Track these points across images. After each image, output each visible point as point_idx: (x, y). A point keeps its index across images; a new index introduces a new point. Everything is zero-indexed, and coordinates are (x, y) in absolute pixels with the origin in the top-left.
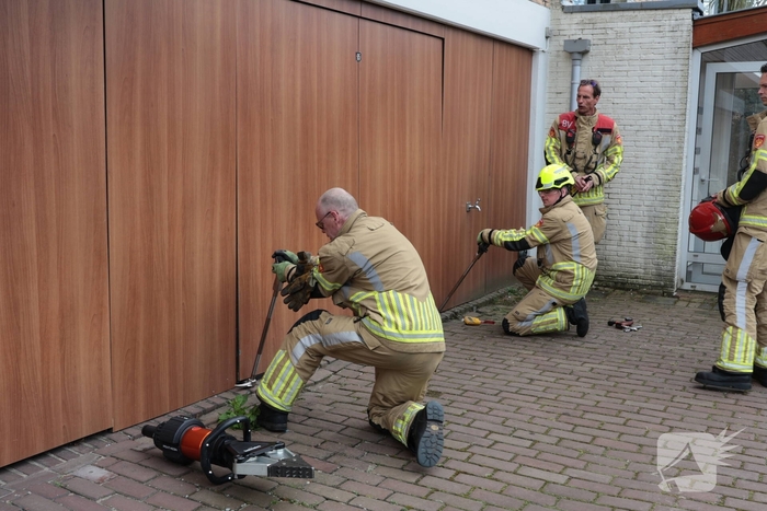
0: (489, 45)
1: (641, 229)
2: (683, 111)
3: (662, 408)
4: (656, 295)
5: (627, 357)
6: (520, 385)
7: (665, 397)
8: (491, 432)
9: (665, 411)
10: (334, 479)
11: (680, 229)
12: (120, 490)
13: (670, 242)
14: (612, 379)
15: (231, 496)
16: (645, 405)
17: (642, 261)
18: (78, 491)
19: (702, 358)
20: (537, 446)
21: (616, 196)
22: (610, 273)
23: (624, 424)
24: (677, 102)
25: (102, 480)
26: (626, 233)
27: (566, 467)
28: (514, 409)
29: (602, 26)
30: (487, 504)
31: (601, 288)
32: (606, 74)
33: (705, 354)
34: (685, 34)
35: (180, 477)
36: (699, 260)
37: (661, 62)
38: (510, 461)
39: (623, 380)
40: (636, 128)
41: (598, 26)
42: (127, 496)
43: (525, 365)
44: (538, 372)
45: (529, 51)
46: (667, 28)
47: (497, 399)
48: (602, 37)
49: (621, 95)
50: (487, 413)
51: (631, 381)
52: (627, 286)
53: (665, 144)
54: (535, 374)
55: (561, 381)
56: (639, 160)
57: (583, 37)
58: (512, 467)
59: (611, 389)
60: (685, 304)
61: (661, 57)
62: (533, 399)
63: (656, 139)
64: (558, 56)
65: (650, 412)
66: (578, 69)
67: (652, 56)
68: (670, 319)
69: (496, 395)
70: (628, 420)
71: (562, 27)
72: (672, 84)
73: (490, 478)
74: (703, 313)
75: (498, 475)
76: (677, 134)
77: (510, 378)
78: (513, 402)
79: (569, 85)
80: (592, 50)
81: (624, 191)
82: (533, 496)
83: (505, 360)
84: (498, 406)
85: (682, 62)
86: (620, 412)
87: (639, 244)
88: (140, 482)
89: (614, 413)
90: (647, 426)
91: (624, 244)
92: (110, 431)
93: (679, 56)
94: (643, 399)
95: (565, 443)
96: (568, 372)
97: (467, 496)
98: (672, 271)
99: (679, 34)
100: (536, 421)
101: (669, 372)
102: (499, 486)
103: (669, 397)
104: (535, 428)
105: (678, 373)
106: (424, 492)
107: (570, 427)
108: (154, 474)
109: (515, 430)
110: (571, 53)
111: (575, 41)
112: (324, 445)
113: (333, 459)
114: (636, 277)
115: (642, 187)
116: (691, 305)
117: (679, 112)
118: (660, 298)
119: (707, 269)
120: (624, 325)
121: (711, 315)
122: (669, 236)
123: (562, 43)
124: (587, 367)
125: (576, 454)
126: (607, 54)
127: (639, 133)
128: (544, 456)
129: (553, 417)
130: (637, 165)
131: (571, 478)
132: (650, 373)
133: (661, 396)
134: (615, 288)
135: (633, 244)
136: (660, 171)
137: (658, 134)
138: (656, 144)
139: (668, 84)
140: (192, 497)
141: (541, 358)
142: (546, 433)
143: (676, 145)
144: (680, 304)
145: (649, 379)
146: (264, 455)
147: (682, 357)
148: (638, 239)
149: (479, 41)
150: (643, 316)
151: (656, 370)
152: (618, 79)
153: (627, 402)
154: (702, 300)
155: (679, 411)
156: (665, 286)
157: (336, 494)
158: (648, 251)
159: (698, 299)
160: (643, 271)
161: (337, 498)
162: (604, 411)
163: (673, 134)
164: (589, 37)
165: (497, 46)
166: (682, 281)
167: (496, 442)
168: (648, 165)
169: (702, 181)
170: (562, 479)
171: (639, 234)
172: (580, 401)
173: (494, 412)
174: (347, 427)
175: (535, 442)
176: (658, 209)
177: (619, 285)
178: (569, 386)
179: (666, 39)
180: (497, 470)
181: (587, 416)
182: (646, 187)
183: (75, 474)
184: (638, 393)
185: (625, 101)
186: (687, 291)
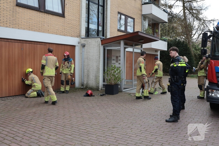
13: (98, 80)
21: (90, 72)
32: (88, 50)
34: (99, 42)
36: (104, 84)
41: (87, 41)
46: (96, 41)
49: (91, 53)
52: (92, 89)
53: (97, 62)
61: (96, 46)
66: (83, 49)
71: (81, 41)
80: (86, 45)
85: (99, 47)
98: (99, 86)
111: (83, 44)
115: (94, 70)
127: (93, 60)
130: (93, 66)
136: (96, 67)
139: (97, 51)
149: (57, 45)
156: (98, 89)
158: (95, 82)
160: (94, 86)
165: (63, 45)
166: (102, 88)
171: (94, 79)
176: (96, 74)
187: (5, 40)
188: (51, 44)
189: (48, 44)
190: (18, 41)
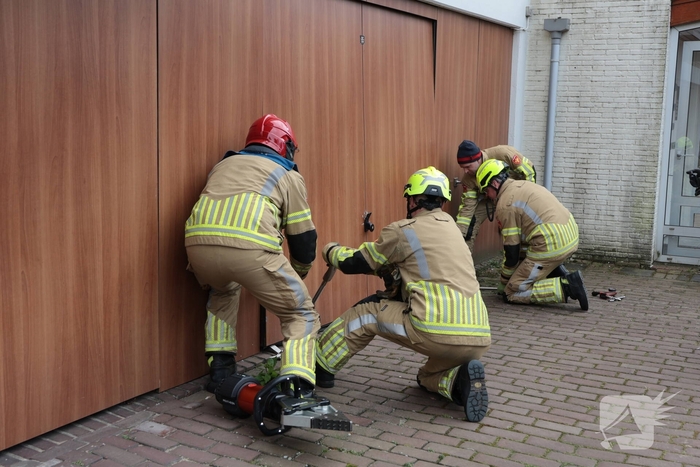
0: (475, 25)
1: (618, 203)
2: (660, 89)
3: (657, 370)
4: (634, 267)
5: (616, 325)
6: (521, 350)
7: (657, 360)
8: (503, 391)
9: (660, 372)
10: (371, 431)
11: (656, 203)
12: (183, 442)
13: (647, 216)
14: (605, 344)
15: (285, 446)
16: (640, 367)
17: (619, 234)
18: (146, 443)
19: (687, 326)
20: (547, 402)
21: (593, 172)
22: (588, 246)
23: (624, 384)
24: (655, 79)
25: (164, 433)
26: (603, 208)
27: (578, 421)
28: (521, 371)
29: (581, 5)
30: (514, 452)
31: (579, 261)
32: (585, 52)
33: (690, 322)
34: (664, 13)
35: (233, 430)
36: (675, 233)
37: (640, 41)
38: (527, 415)
39: (616, 345)
40: (614, 105)
41: (578, 5)
42: (190, 447)
43: (521, 332)
44: (535, 338)
45: (510, 30)
46: (646, 8)
47: (503, 362)
48: (581, 16)
49: (601, 73)
50: (496, 375)
51: (623, 346)
52: (604, 259)
53: (642, 121)
54: (533, 340)
55: (558, 346)
56: (616, 136)
57: (563, 17)
58: (530, 420)
59: (606, 353)
60: (663, 275)
61: (639, 36)
62: (536, 362)
63: (633, 116)
64: (538, 35)
65: (647, 374)
66: (557, 47)
67: (630, 35)
68: (650, 290)
69: (501, 359)
70: (627, 381)
71: (542, 7)
72: (650, 62)
73: (511, 429)
74: (682, 284)
75: (518, 427)
76: (654, 111)
77: (511, 344)
78: (518, 365)
79: (548, 63)
80: (572, 28)
81: (602, 166)
82: (553, 445)
83: (501, 328)
84: (504, 367)
85: (660, 40)
86: (618, 373)
87: (616, 218)
88: (199, 435)
89: (613, 374)
90: (646, 386)
91: (602, 217)
92: (156, 391)
93: (657, 35)
94: (638, 362)
95: (572, 400)
96: (563, 338)
97: (494, 445)
98: (649, 244)
99: (657, 13)
100: (541, 381)
101: (658, 338)
102: (522, 437)
103: (662, 361)
104: (543, 388)
105: (667, 339)
106: (456, 442)
107: (575, 387)
108: (209, 428)
109: (525, 389)
110: (551, 32)
111: (555, 20)
112: (354, 403)
113: (366, 414)
114: (614, 250)
115: (620, 162)
116: (669, 277)
117: (656, 90)
118: (637, 270)
119: (683, 241)
120: (608, 295)
121: (689, 287)
122: (645, 210)
123: (542, 22)
124: (580, 334)
125: (585, 410)
126: (586, 33)
127: (618, 111)
128: (556, 411)
129: (557, 377)
130: (615, 141)
131: (584, 430)
132: (640, 339)
133: (653, 360)
134: (593, 260)
135: (610, 218)
136: (637, 147)
137: (636, 111)
138: (634, 121)
139: (646, 62)
140: (250, 447)
141: (535, 326)
142: (554, 392)
143: (654, 122)
144: (657, 275)
145: (640, 344)
146: (309, 409)
147: (668, 324)
148: (615, 213)
149: (467, 22)
150: (625, 287)
151: (645, 336)
152: (596, 57)
153: (623, 365)
154: (679, 272)
155: (673, 373)
156: (642, 259)
157: (377, 444)
158: (626, 225)
159: (674, 271)
160: (620, 244)
161: (379, 447)
162: (603, 373)
163: (649, 111)
164: (569, 16)
165: (483, 27)
166: (659, 254)
167: (510, 399)
168: (625, 141)
169: (678, 156)
170: (576, 431)
171: (617, 208)
172: (579, 364)
173: (502, 374)
174: (371, 387)
175: (545, 400)
176: (636, 184)
177: (597, 258)
178: (567, 351)
179: (645, 19)
180: (516, 423)
181: (589, 377)
182: (624, 162)
183: (137, 428)
184: (632, 356)
185: (604, 78)
186: (663, 263)
188: (450, 16)
189: (442, 16)
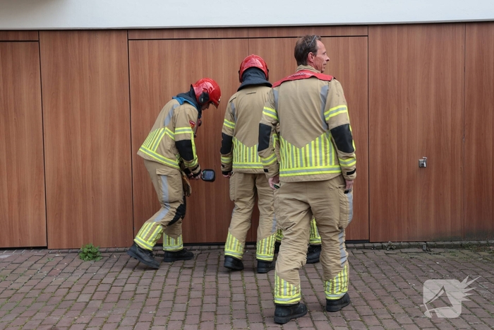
187: (176, 35)
188: (395, 30)
189: (379, 30)
190: (230, 34)
